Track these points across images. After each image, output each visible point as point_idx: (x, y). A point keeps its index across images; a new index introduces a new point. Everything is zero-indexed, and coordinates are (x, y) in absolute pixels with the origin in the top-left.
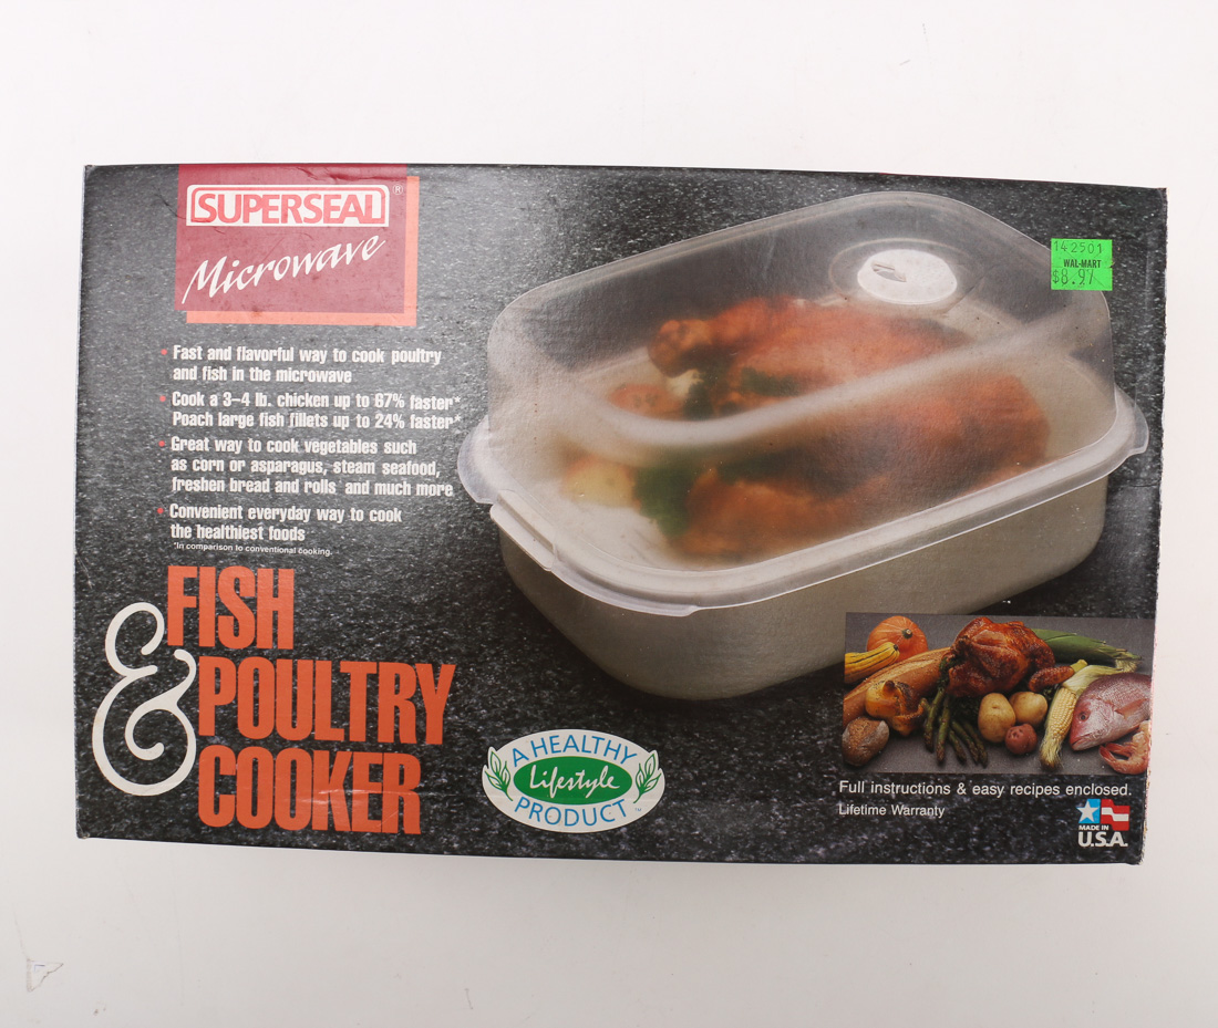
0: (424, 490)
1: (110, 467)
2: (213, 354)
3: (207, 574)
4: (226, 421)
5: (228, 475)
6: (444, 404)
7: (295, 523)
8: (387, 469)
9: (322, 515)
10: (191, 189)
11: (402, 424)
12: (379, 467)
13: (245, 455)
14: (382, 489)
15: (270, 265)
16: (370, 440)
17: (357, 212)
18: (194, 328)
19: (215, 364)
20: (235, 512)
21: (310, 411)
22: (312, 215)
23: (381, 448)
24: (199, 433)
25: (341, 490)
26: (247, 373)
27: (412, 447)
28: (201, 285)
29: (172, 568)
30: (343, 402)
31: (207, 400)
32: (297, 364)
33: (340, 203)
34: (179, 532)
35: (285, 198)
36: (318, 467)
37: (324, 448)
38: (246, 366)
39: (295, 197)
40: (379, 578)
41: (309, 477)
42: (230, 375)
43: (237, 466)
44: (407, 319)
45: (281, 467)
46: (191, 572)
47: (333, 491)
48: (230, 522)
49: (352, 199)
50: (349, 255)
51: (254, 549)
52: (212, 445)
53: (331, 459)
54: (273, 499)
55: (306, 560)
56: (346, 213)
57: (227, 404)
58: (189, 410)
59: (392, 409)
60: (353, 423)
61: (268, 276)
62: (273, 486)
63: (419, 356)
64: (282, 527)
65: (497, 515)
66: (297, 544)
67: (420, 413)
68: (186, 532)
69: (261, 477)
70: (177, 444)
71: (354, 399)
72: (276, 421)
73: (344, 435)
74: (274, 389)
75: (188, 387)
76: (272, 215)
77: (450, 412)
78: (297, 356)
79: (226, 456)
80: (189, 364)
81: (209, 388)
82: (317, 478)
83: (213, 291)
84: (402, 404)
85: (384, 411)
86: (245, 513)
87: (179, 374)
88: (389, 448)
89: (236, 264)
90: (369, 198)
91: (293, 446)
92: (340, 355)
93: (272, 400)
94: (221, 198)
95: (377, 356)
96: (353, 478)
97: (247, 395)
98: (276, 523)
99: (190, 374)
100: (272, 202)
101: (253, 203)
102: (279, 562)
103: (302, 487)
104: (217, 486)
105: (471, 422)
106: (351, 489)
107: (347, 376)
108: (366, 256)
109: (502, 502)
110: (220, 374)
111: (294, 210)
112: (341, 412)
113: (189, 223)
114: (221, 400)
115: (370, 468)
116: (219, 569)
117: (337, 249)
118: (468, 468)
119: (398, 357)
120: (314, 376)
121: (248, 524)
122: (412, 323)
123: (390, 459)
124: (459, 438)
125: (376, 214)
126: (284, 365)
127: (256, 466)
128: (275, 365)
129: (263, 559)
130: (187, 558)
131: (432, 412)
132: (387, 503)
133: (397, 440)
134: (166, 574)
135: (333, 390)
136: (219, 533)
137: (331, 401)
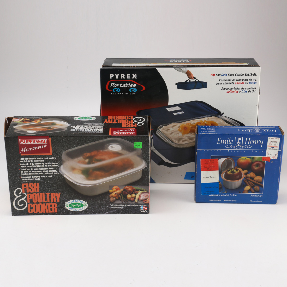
0: (55, 173)
1: (13, 173)
2: (25, 159)
3: (27, 184)
4: (28, 167)
5: (29, 173)
6: (57, 163)
7: (38, 178)
8: (50, 171)
9: (42, 177)
10: (20, 139)
11: (51, 166)
12: (49, 171)
13: (31, 170)
14: (49, 173)
15: (32, 148)
16: (47, 168)
17: (43, 142)
18: (22, 156)
19: (26, 160)
20: (30, 177)
21: (39, 165)
22: (37, 142)
23: (49, 169)
24: (24, 168)
25: (44, 174)
26: (30, 161)
27: (53, 169)
28: (23, 151)
29: (22, 184)
30: (43, 164)
31: (25, 164)
32: (37, 160)
33: (41, 141)
34: (23, 180)
35: (33, 140)
36: (41, 171)
37: (41, 169)
38: (30, 160)
39: (35, 140)
40: (50, 184)
41: (40, 172)
42: (28, 161)
43: (30, 172)
44: (51, 154)
45: (36, 171)
46: (25, 184)
47: (43, 174)
48: (30, 178)
49: (42, 140)
50: (42, 147)
51: (33, 181)
52: (26, 169)
53: (42, 170)
54: (35, 175)
55: (40, 182)
56: (41, 142)
57: (28, 164)
58: (23, 166)
59: (50, 164)
60: (45, 166)
61: (32, 149)
62: (35, 174)
63: (53, 158)
64: (37, 178)
65: (64, 176)
66: (39, 180)
67: (54, 165)
68: (24, 180)
69: (33, 173)
70: (22, 170)
71: (45, 163)
72: (35, 166)
73: (44, 168)
74: (34, 163)
75: (22, 163)
76: (31, 142)
77: (58, 164)
78: (37, 159)
79: (28, 171)
80: (22, 160)
81: (25, 163)
82: (41, 172)
83: (24, 152)
84: (51, 164)
85: (49, 165)
86: (31, 177)
87: (21, 161)
88: (50, 169)
89: (27, 148)
90: (44, 140)
91: (37, 169)
92: (42, 158)
93: (34, 164)
94: (24, 141)
95: (47, 158)
96: (46, 172)
97: (30, 163)
98: (36, 178)
99: (23, 161)
100: (31, 141)
101: (29, 141)
102: (37, 182)
103: (39, 174)
104: (28, 174)
105: (60, 165)
106: (45, 174)
107: (44, 161)
108: (45, 147)
109: (65, 174)
110: (27, 161)
111: (34, 142)
112: (43, 165)
113: (20, 144)
114: (27, 164)
115: (48, 171)
116: (29, 184)
117: (41, 146)
118: (60, 170)
119: (50, 158)
120: (39, 161)
121: (32, 178)
122: (52, 154)
123: (50, 170)
124: (59, 167)
125: (45, 142)
126: (35, 160)
127: (32, 172)
128: (34, 160)
129: (35, 182)
130: (24, 183)
131: (55, 165)
132: (51, 175)
133: (51, 168)
134: (22, 185)
135: (42, 162)
136: (28, 179)
137: (42, 164)
